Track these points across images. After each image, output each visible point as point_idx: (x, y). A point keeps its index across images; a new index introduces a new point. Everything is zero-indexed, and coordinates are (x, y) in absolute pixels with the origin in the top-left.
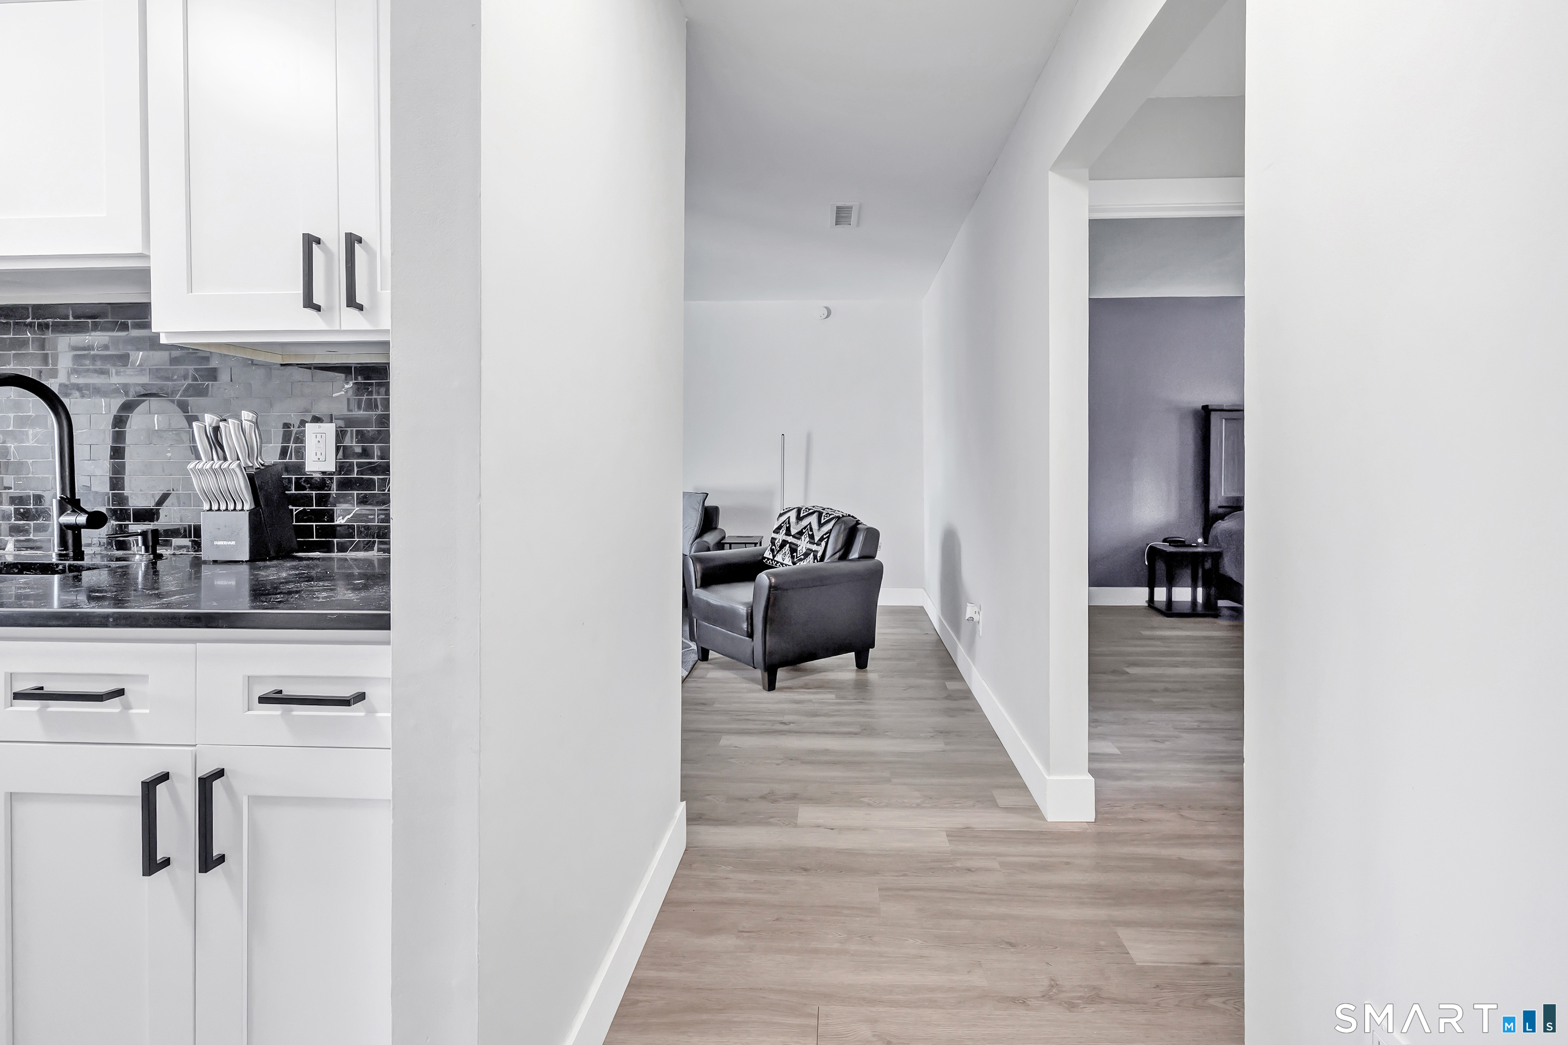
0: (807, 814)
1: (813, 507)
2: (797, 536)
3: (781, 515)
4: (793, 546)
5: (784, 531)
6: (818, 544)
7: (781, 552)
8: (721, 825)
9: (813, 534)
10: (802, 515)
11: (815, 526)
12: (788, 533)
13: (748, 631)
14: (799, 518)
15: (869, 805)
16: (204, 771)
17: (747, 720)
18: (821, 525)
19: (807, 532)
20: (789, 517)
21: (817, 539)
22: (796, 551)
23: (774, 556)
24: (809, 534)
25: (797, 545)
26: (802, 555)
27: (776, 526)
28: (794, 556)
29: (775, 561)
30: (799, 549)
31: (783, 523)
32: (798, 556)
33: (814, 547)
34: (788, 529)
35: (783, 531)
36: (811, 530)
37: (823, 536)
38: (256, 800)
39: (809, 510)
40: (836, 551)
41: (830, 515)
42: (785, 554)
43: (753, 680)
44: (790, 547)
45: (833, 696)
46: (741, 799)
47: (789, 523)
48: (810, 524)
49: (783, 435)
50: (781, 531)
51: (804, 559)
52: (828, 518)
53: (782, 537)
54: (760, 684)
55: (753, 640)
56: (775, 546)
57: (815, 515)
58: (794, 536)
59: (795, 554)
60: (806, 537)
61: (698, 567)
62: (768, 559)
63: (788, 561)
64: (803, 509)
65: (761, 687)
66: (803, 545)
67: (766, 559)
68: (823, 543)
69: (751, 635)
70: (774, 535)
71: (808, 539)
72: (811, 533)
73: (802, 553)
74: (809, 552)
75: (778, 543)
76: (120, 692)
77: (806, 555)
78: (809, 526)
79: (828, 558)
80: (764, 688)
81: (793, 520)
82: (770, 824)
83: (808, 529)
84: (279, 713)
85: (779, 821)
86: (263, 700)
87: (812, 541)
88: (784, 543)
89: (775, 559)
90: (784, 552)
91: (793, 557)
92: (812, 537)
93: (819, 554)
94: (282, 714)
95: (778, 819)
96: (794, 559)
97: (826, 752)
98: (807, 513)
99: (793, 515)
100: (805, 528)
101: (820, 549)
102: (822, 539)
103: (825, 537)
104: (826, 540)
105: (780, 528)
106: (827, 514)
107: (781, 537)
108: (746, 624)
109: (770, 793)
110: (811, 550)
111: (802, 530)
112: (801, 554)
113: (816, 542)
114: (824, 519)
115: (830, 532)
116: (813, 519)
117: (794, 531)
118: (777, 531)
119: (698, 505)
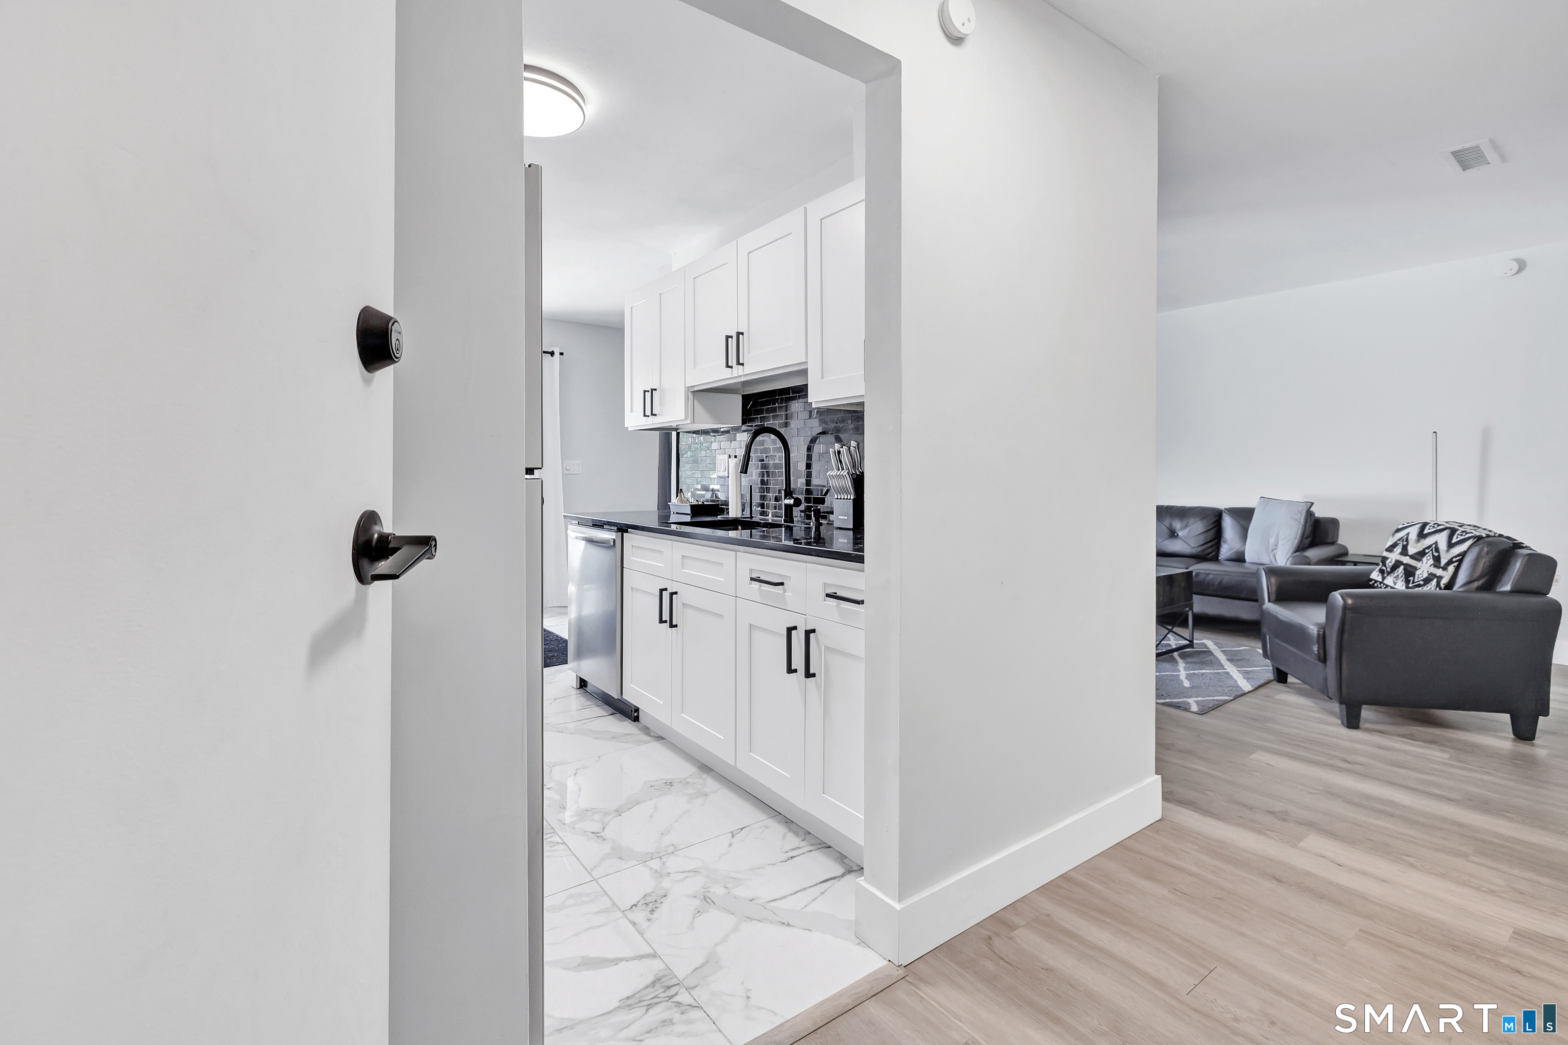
0: (1314, 841)
1: (1447, 522)
2: (1417, 557)
3: (1398, 530)
4: (1410, 569)
5: (1400, 550)
6: (1445, 568)
7: (1392, 574)
8: (1210, 817)
9: (1439, 556)
10: (1426, 531)
11: (1443, 546)
12: (1404, 552)
13: (1319, 655)
14: (1422, 535)
15: (1412, 865)
16: (808, 628)
17: (1298, 746)
18: (1451, 545)
19: (1431, 552)
20: (1408, 534)
21: (1443, 562)
22: (1413, 575)
23: (1384, 578)
24: (1433, 556)
25: (1416, 568)
26: (1422, 580)
27: (1389, 544)
28: (1410, 580)
29: (1384, 584)
30: (1418, 572)
31: (1399, 540)
32: (1416, 580)
33: (1439, 572)
34: (1405, 548)
35: (1398, 549)
36: (1437, 550)
37: (1452, 558)
38: (827, 648)
39: (1439, 525)
40: (1472, 579)
41: (1467, 533)
42: (1398, 577)
43: (1333, 713)
44: (1404, 569)
45: (1446, 756)
46: (1245, 806)
47: (1407, 540)
48: (1436, 543)
49: (1435, 432)
50: (1395, 550)
51: (1424, 585)
52: (1463, 537)
53: (1396, 556)
54: (1337, 718)
55: (1326, 666)
56: (1385, 566)
57: (1445, 534)
58: (1412, 557)
59: (1411, 578)
60: (1428, 558)
61: (1273, 580)
62: (1376, 581)
63: (1400, 586)
64: (1430, 525)
65: (1340, 722)
66: (1424, 568)
67: (1373, 582)
68: (1451, 569)
69: (1324, 659)
70: (1385, 554)
71: (1431, 562)
72: (1436, 554)
73: (1422, 578)
74: (1431, 577)
75: (1390, 563)
76: (782, 584)
77: (1427, 581)
78: (1434, 546)
79: (1461, 587)
80: (1343, 724)
81: (1413, 536)
82: (1265, 834)
83: (1432, 550)
84: (835, 604)
85: (1276, 836)
86: (828, 595)
87: (1437, 564)
88: (1398, 564)
89: (1384, 582)
90: (1396, 574)
91: (1407, 582)
92: (1437, 559)
93: (1444, 581)
94: (836, 605)
95: (1276, 834)
96: (1409, 584)
97: (1391, 803)
98: (1435, 529)
99: (1413, 532)
100: (1429, 547)
101: (1446, 577)
102: (1450, 562)
103: (1454, 560)
104: (1455, 564)
105: (1394, 545)
106: (1463, 532)
107: (1394, 556)
108: (1317, 646)
109: (1282, 812)
110: (1434, 576)
111: (1424, 550)
112: (1420, 579)
113: (1442, 565)
114: (1457, 538)
115: (1463, 555)
116: (1441, 539)
117: (1412, 550)
118: (1390, 549)
119: (1299, 515)
